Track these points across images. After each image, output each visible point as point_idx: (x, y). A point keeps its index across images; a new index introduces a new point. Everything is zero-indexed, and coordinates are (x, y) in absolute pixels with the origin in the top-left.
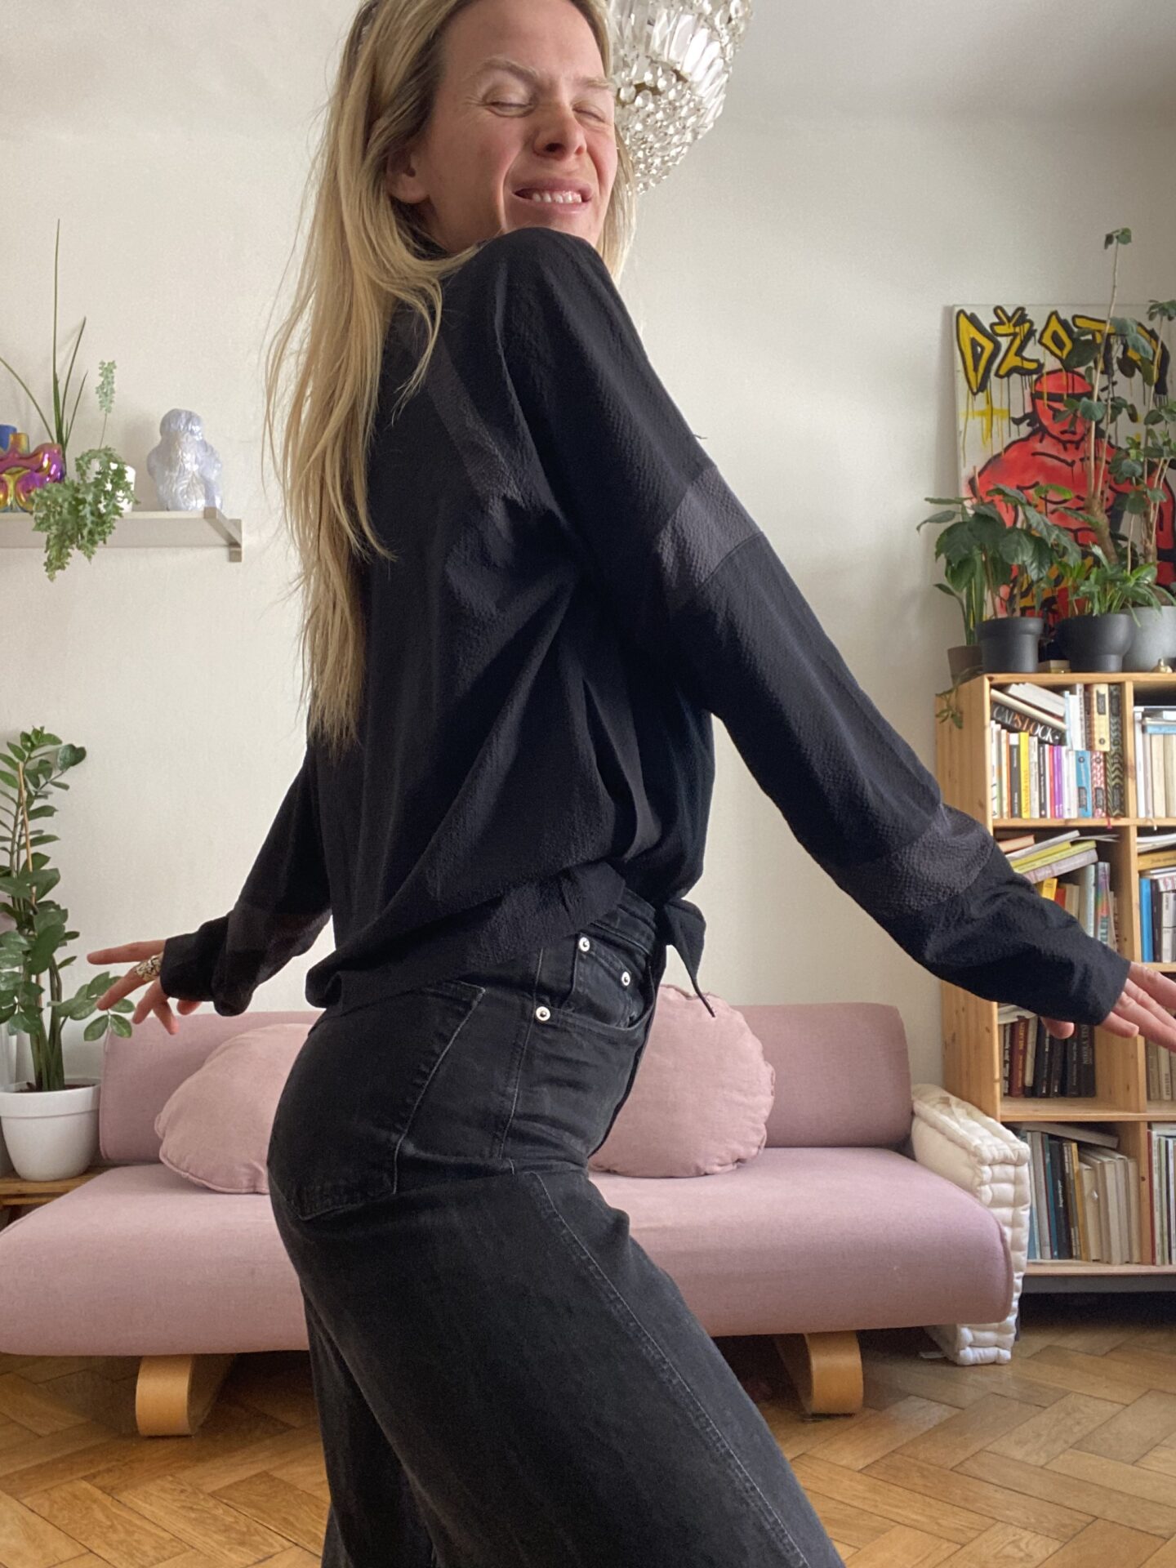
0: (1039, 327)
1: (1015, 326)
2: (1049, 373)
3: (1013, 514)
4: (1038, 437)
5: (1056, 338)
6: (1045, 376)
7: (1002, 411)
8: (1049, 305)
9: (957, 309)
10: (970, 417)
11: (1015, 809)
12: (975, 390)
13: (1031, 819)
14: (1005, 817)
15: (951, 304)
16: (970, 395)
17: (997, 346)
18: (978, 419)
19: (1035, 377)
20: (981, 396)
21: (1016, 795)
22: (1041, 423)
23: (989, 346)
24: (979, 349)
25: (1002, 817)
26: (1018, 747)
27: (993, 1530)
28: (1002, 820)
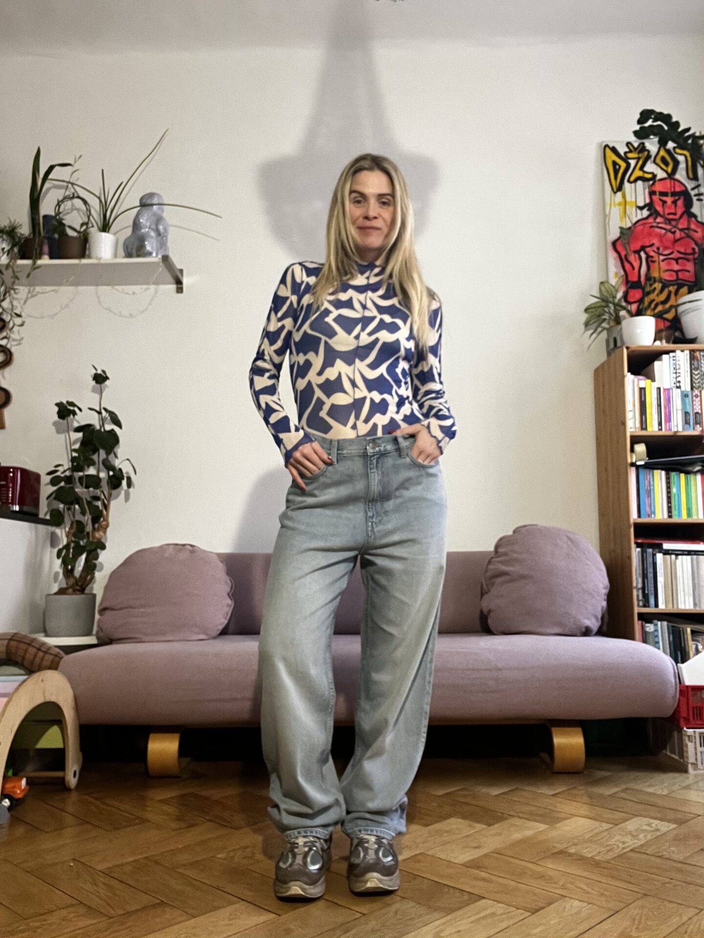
0: (653, 153)
1: (639, 153)
2: (659, 180)
3: (638, 262)
4: (654, 217)
5: (664, 159)
6: (657, 183)
7: (631, 202)
9: (604, 144)
10: (613, 206)
11: (643, 425)
12: (615, 190)
13: (654, 431)
14: (637, 430)
15: (600, 141)
16: (613, 194)
17: (628, 165)
18: (618, 207)
19: (651, 182)
20: (619, 194)
21: (644, 417)
22: (655, 209)
23: (623, 165)
24: (617, 167)
25: (636, 428)
26: (644, 389)
27: (635, 819)
28: (636, 431)
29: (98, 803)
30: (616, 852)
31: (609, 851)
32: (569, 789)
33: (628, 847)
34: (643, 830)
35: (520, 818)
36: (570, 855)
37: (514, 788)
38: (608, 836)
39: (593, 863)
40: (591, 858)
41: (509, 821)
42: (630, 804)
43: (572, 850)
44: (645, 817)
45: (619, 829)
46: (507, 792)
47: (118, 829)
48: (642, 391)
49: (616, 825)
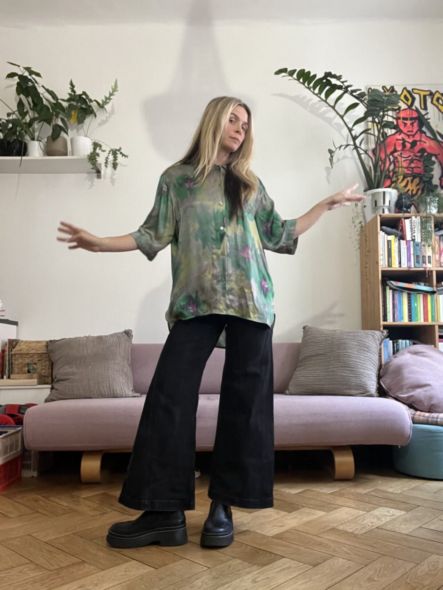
0: (399, 93)
1: (390, 93)
2: (403, 110)
4: (399, 133)
5: (405, 97)
6: (401, 112)
8: (402, 85)
9: (368, 87)
11: (390, 265)
13: (396, 268)
14: (387, 266)
15: (366, 85)
19: (398, 111)
21: (390, 259)
22: (400, 129)
25: (385, 265)
26: (390, 241)
27: (379, 509)
28: (385, 267)
29: (45, 500)
30: (367, 528)
31: (363, 528)
32: (339, 490)
33: (375, 525)
34: (383, 515)
35: (309, 507)
36: (339, 531)
37: (306, 489)
38: (363, 519)
39: (353, 535)
40: (352, 532)
41: (301, 509)
42: (376, 498)
43: (341, 528)
44: (386, 507)
45: (370, 514)
46: (302, 491)
47: (57, 516)
48: (389, 242)
49: (368, 512)
